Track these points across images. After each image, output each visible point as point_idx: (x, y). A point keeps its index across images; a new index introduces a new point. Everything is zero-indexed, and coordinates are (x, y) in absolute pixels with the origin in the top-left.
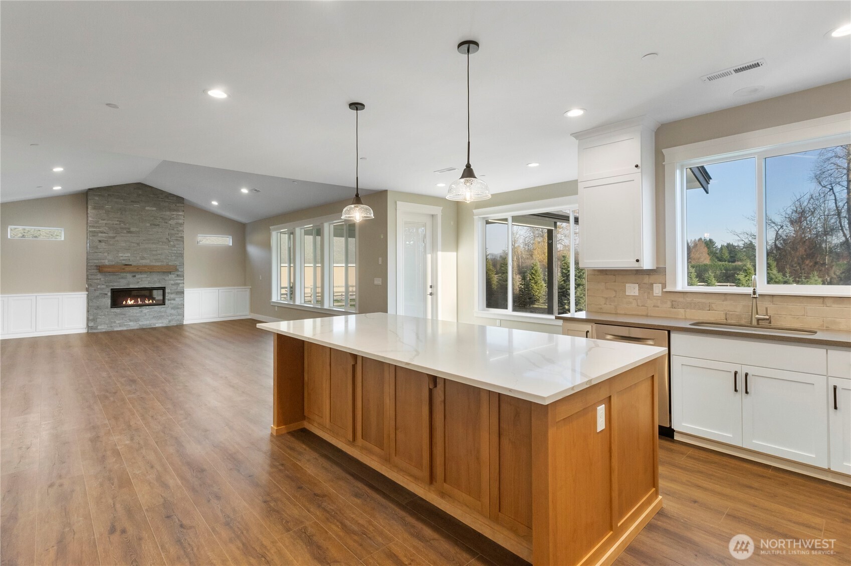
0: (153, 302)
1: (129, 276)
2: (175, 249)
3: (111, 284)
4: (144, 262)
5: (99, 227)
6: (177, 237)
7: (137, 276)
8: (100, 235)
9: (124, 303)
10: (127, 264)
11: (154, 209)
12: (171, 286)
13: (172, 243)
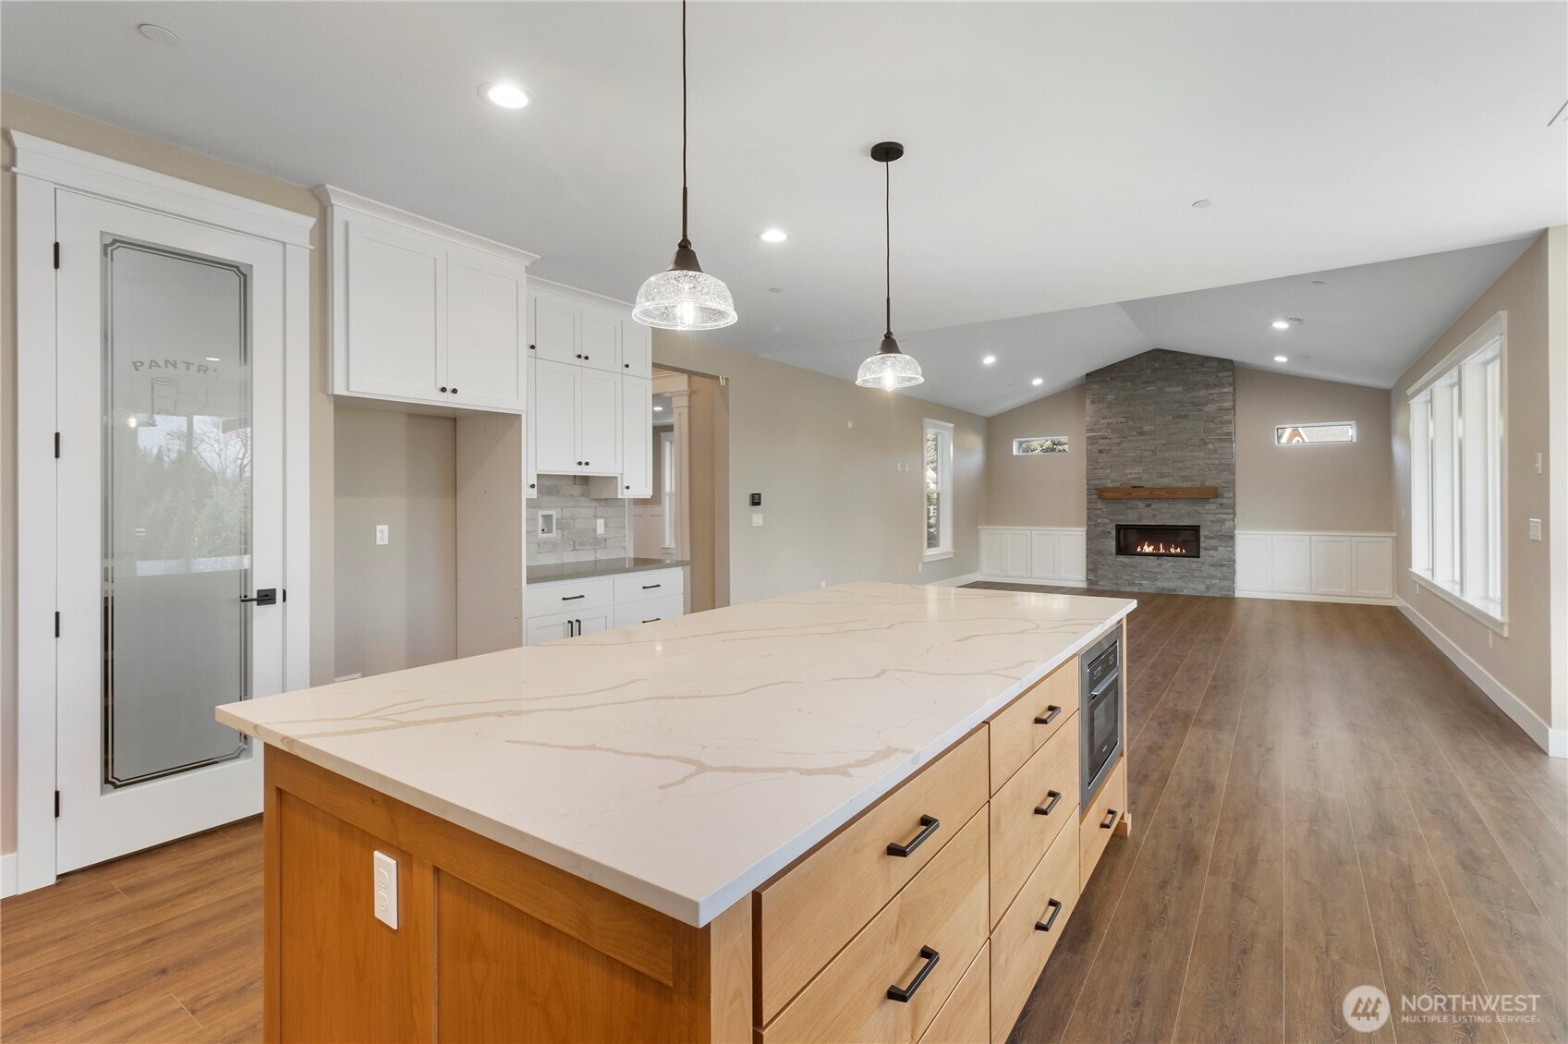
0: (1181, 551)
1: (1141, 505)
2: (1217, 456)
3: (1116, 517)
4: (1164, 482)
5: (1099, 430)
6: (1220, 435)
7: (1153, 506)
8: (1101, 441)
9: (1139, 549)
10: (1137, 485)
11: (1180, 389)
12: (1209, 524)
13: (1210, 446)
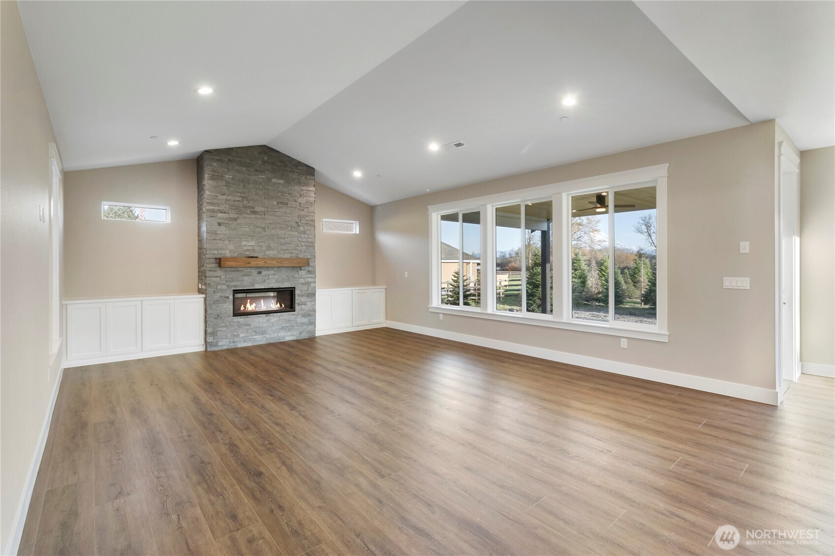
0: (281, 305)
1: (254, 272)
2: (306, 236)
3: (233, 284)
4: (271, 253)
5: (218, 205)
6: (307, 220)
7: (264, 273)
8: (220, 215)
9: (242, 308)
10: (251, 256)
11: (282, 181)
12: (301, 285)
13: (301, 228)
